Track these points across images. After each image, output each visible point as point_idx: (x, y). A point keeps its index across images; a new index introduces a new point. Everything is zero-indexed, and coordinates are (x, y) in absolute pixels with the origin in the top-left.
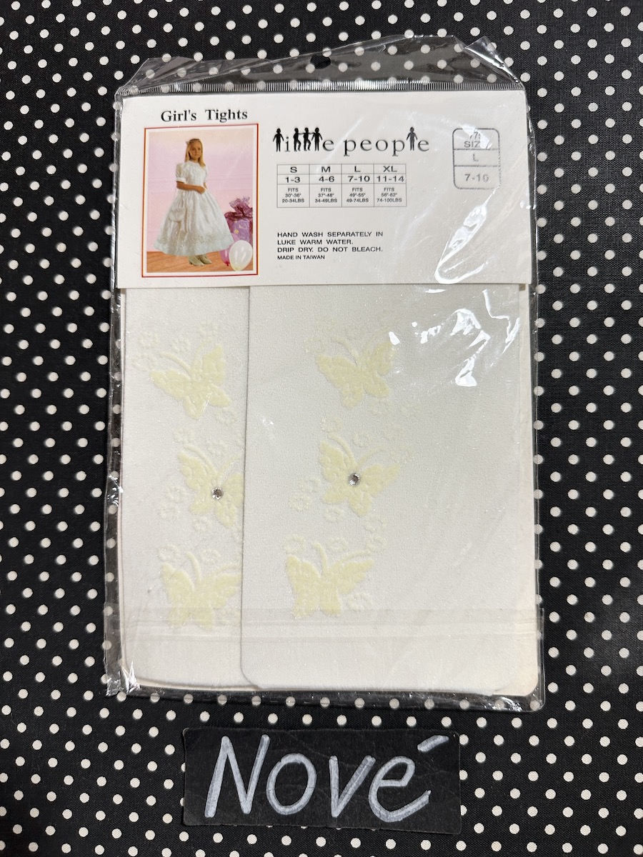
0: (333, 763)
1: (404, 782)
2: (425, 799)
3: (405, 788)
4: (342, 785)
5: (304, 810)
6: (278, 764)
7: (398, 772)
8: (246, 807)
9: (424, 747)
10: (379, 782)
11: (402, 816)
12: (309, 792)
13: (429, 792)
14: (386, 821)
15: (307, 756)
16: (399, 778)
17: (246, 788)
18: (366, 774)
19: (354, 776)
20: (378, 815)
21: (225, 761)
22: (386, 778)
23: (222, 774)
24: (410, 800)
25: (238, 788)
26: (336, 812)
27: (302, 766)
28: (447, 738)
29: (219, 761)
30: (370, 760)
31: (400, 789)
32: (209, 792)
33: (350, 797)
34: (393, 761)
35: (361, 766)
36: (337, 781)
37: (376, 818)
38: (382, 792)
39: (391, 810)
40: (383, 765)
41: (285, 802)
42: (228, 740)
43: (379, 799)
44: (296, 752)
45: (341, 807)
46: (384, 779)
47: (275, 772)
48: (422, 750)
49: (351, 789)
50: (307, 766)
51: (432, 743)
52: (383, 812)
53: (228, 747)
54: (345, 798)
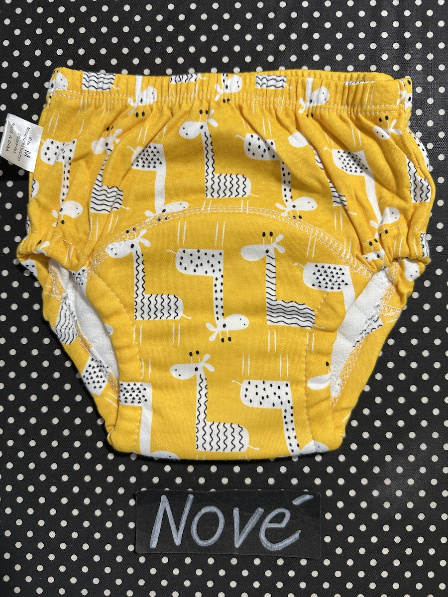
0: (236, 512)
1: (283, 525)
2: (297, 535)
3: (284, 528)
4: (242, 526)
5: (216, 543)
6: (199, 513)
7: (279, 518)
8: (178, 541)
9: (297, 502)
10: (266, 525)
11: (282, 547)
12: (220, 531)
13: (300, 531)
14: (271, 550)
15: (218, 507)
16: (280, 522)
17: (178, 529)
19: (250, 521)
20: (265, 546)
21: (163, 511)
23: (161, 519)
24: (287, 536)
25: (172, 529)
26: (237, 545)
27: (215, 514)
28: (312, 496)
29: (159, 511)
31: (280, 529)
32: (153, 531)
33: (247, 534)
34: (276, 511)
35: (255, 514)
36: (238, 524)
37: (264, 548)
38: (268, 531)
39: (274, 543)
40: (269, 514)
41: (203, 537)
42: (165, 498)
43: (266, 536)
44: (212, 506)
45: (241, 541)
46: (270, 522)
47: (197, 519)
48: (295, 504)
49: (248, 529)
50: (218, 514)
51: (302, 499)
52: (269, 544)
53: (165, 502)
54: (244, 536)
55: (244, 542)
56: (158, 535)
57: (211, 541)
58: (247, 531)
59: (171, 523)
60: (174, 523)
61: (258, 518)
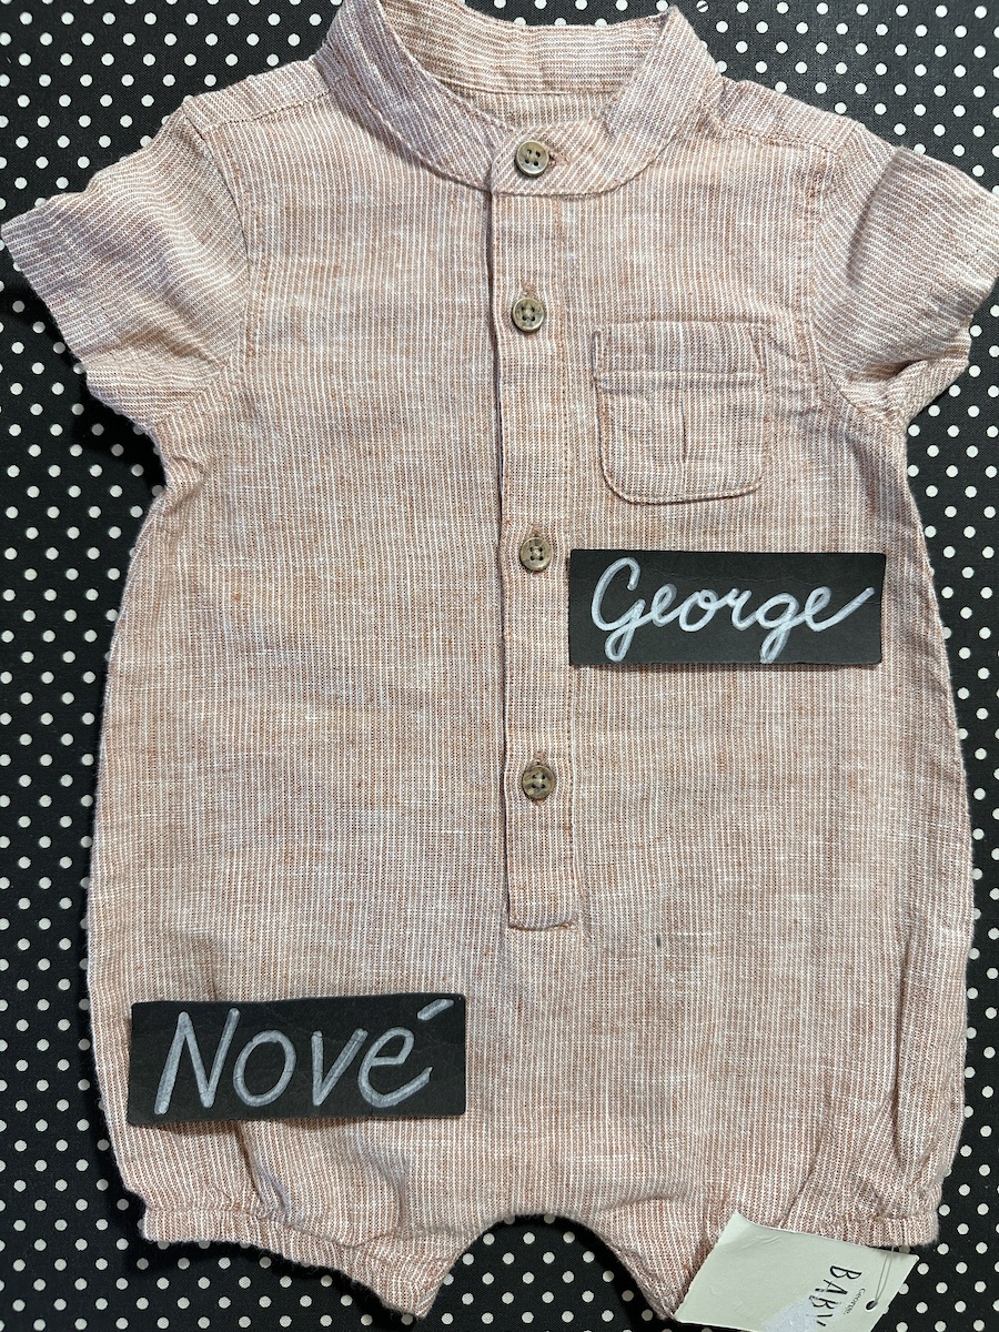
0: (317, 1040)
1: (401, 1059)
2: (425, 1077)
3: (402, 1065)
4: (327, 1067)
5: (279, 1100)
6: (249, 1045)
7: (393, 1048)
8: (207, 1099)
9: (425, 1015)
10: (371, 1060)
11: (397, 1099)
12: (286, 1077)
13: (430, 1069)
14: (378, 1106)
15: (284, 1033)
16: (395, 1054)
17: (208, 1078)
18: (355, 1052)
19: (341, 1055)
20: (368, 1100)
21: (182, 1044)
22: (379, 1055)
23: (178, 1060)
24: (407, 1081)
25: (197, 1077)
26: (318, 1101)
27: (278, 1045)
28: (452, 1002)
29: (174, 1044)
30: (361, 1034)
31: (396, 1067)
32: (161, 1083)
33: (336, 1080)
34: (388, 1033)
35: (351, 1042)
36: (321, 1062)
37: (366, 1103)
38: (374, 1071)
39: (384, 1093)
40: (376, 1040)
41: (254, 1092)
42: (187, 1017)
43: (371, 1081)
44: (272, 1030)
45: (325, 1093)
46: (376, 1056)
47: (244, 1056)
48: (423, 1018)
49: (337, 1071)
50: (284, 1045)
51: (434, 1009)
52: (375, 1096)
53: (185, 1026)
54: (330, 1083)
55: (330, 1093)
56: (170, 1089)
57: (270, 1097)
58: (335, 1075)
59: (195, 1066)
60: (201, 1066)
61: (357, 1048)
